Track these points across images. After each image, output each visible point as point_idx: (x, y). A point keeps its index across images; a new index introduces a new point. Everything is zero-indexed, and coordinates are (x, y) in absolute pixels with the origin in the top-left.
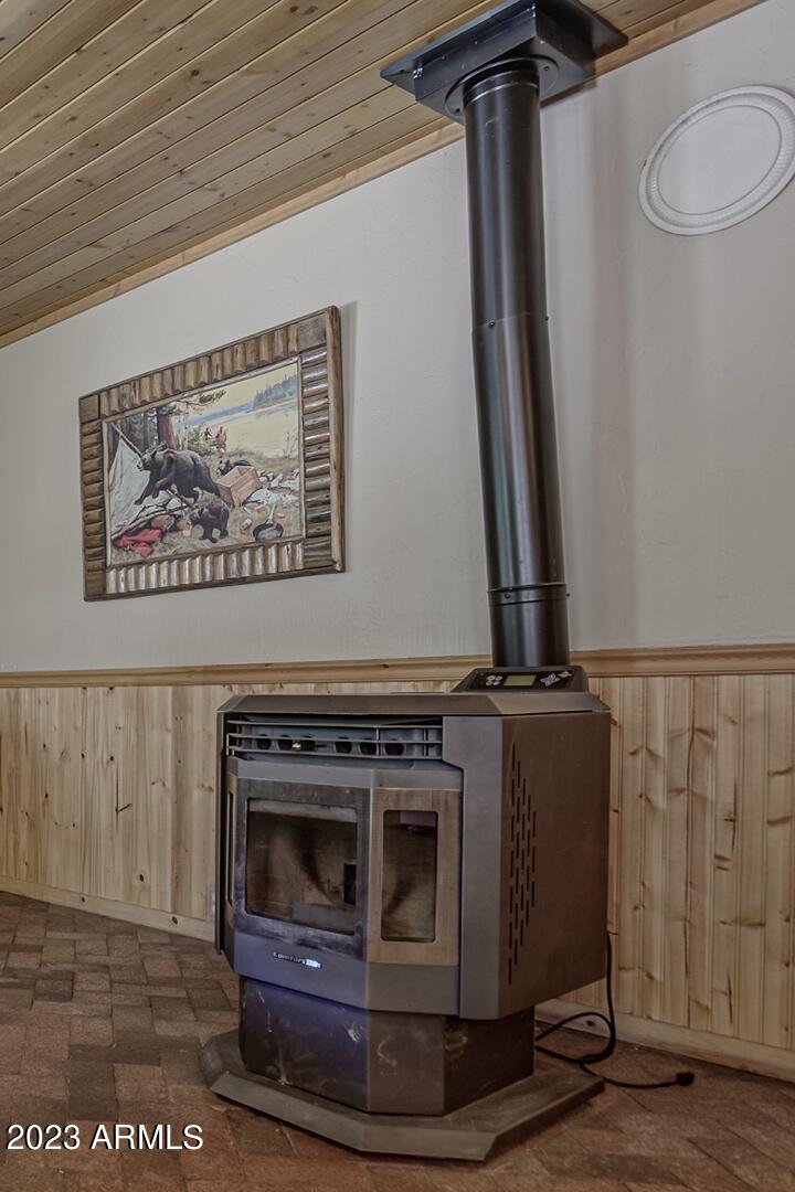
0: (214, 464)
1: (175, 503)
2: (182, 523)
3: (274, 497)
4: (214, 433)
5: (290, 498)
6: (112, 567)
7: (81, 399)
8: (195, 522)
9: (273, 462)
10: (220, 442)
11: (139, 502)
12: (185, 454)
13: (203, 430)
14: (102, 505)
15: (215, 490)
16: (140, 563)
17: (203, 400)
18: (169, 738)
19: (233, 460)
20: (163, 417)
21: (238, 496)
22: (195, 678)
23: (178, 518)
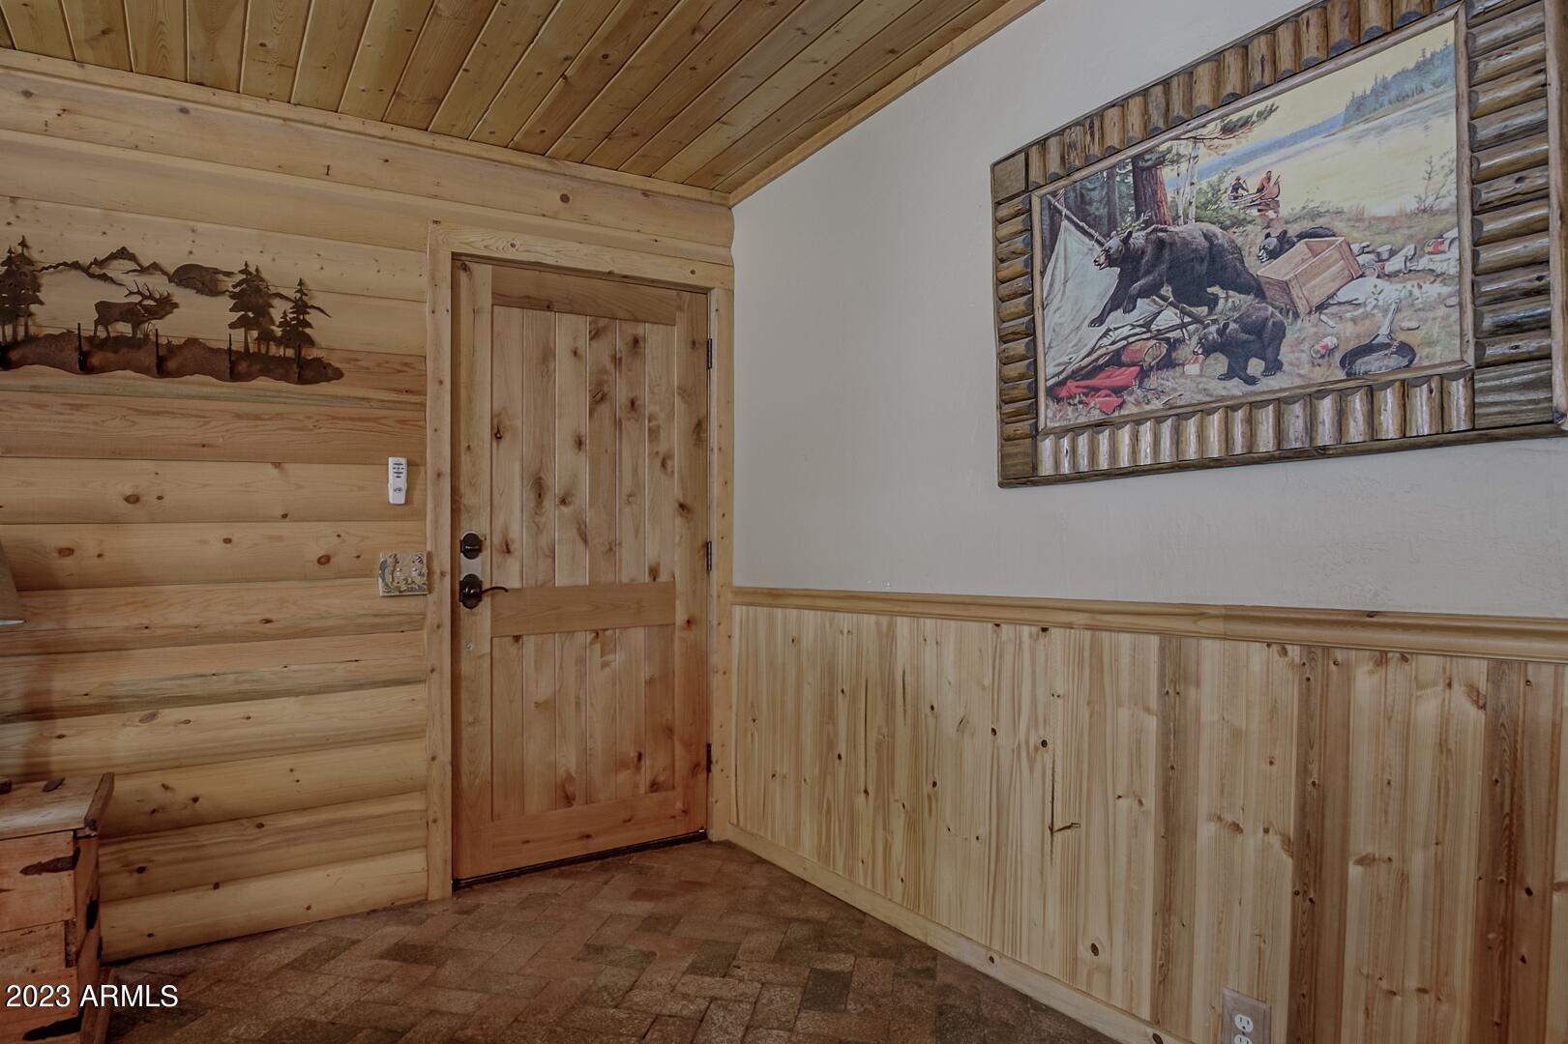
0: (1251, 240)
1: (1169, 317)
2: (1183, 353)
3: (1391, 291)
4: (1253, 185)
5: (1434, 290)
6: (1048, 433)
7: (995, 165)
8: (1209, 349)
9: (1392, 223)
10: (1266, 198)
11: (1099, 321)
12: (1189, 230)
13: (1229, 181)
14: (1030, 332)
15: (1255, 288)
16: (1100, 425)
17: (1228, 130)
18: (1152, 724)
19: (1293, 230)
20: (1145, 173)
21: (1305, 295)
22: (1205, 626)
23: (1173, 345)
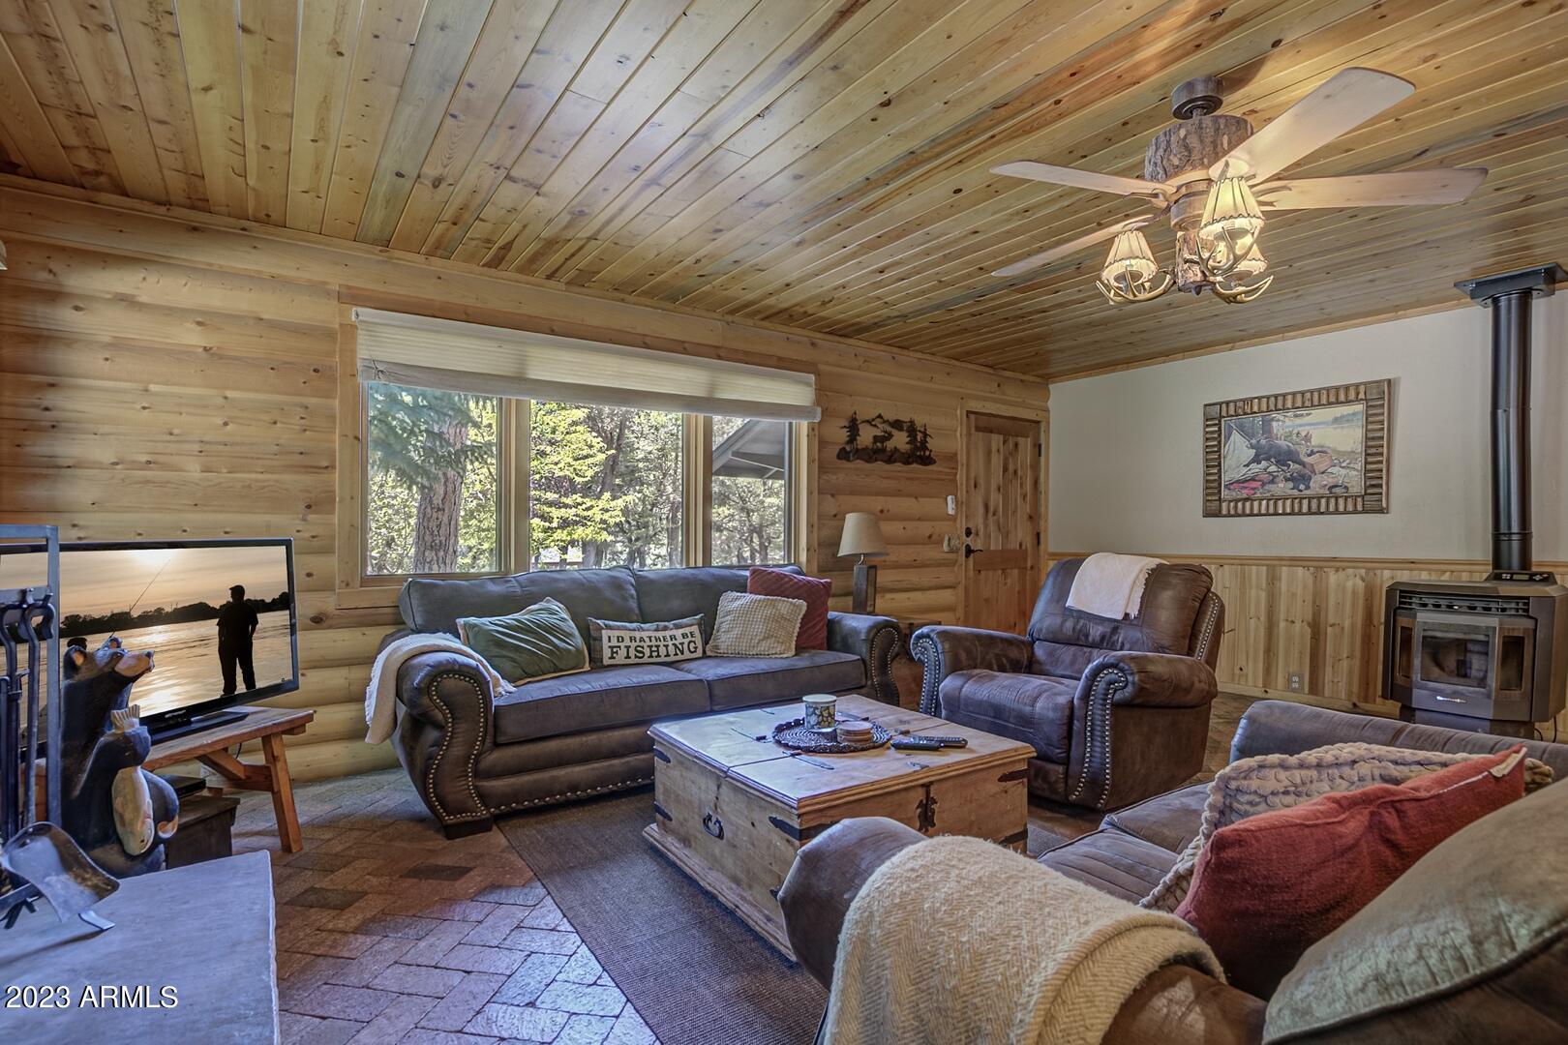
0: (1302, 450)
1: (1273, 468)
2: (1277, 480)
3: (1343, 472)
4: (1303, 434)
5: (1354, 473)
6: (1226, 500)
7: (1206, 405)
8: (1287, 480)
9: (1344, 453)
10: (1308, 438)
11: (1247, 465)
12: (1283, 443)
13: (1295, 432)
14: (1218, 466)
15: (1303, 464)
16: (1247, 499)
17: (1296, 416)
18: (1263, 595)
19: (1316, 450)
20: (1267, 422)
21: (1318, 469)
22: (1283, 563)
23: (1274, 477)
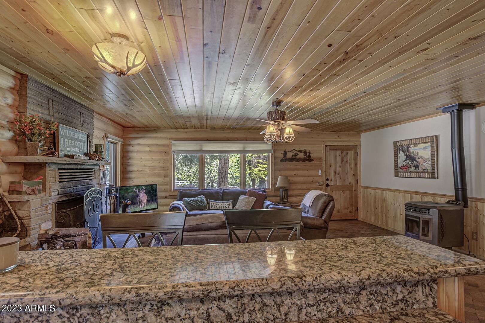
0: (417, 157)
1: (410, 163)
2: (411, 166)
3: (427, 165)
4: (417, 152)
5: (429, 165)
6: (400, 172)
7: (394, 142)
8: (414, 166)
9: (426, 159)
10: (418, 154)
11: (404, 161)
13: (415, 151)
14: (397, 161)
15: (417, 162)
16: (404, 172)
17: (415, 146)
19: (420, 157)
20: (408, 148)
21: (421, 163)
22: (414, 193)
23: (411, 165)
